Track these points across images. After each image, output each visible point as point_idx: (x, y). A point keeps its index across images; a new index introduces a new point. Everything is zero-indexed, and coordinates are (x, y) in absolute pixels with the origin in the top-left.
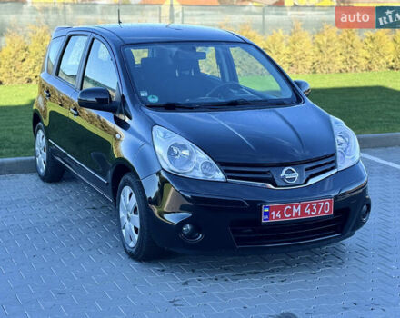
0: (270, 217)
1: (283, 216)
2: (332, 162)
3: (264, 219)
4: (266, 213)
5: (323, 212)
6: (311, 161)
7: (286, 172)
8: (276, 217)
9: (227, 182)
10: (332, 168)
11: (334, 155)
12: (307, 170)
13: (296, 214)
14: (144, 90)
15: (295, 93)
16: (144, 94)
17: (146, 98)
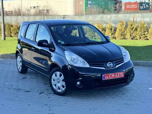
0: (105, 78)
1: (109, 78)
2: (122, 60)
3: (103, 79)
4: (104, 77)
5: (121, 76)
6: (116, 60)
7: (109, 64)
8: (107, 78)
9: (91, 68)
10: (122, 62)
11: (123, 58)
12: (115, 63)
13: (113, 77)
14: (59, 40)
15: (107, 40)
16: (59, 41)
17: (60, 42)
